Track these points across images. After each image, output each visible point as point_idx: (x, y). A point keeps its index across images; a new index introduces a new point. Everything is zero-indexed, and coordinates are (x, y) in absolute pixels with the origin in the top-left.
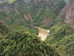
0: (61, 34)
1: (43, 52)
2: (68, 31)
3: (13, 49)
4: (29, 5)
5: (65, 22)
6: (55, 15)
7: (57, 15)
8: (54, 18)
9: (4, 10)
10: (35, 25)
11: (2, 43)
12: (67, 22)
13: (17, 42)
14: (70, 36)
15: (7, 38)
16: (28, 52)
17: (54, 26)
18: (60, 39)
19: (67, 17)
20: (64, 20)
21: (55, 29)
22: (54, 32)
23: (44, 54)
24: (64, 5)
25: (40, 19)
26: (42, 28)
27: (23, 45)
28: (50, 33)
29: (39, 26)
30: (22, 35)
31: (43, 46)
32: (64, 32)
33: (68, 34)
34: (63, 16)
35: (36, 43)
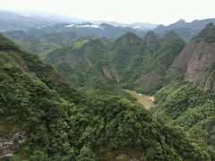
0: (180, 103)
1: (159, 140)
2: (194, 98)
3: (98, 133)
4: (112, 50)
5: (186, 80)
6: (164, 66)
7: (168, 66)
8: (162, 73)
9: (67, 61)
10: (125, 88)
11: (77, 121)
12: (190, 81)
13: (105, 120)
14: (200, 108)
15: (85, 111)
16: (130, 139)
17: (163, 89)
18: (179, 115)
19: (189, 70)
20: (183, 77)
21: (166, 95)
22: (164, 101)
23: (161, 144)
24: (182, 47)
25: (135, 75)
26: (138, 92)
27: (118, 126)
28: (155, 103)
29: (132, 90)
30: (115, 106)
31: (158, 127)
32: (186, 100)
33: (195, 104)
34: (180, 70)
35: (145, 122)
